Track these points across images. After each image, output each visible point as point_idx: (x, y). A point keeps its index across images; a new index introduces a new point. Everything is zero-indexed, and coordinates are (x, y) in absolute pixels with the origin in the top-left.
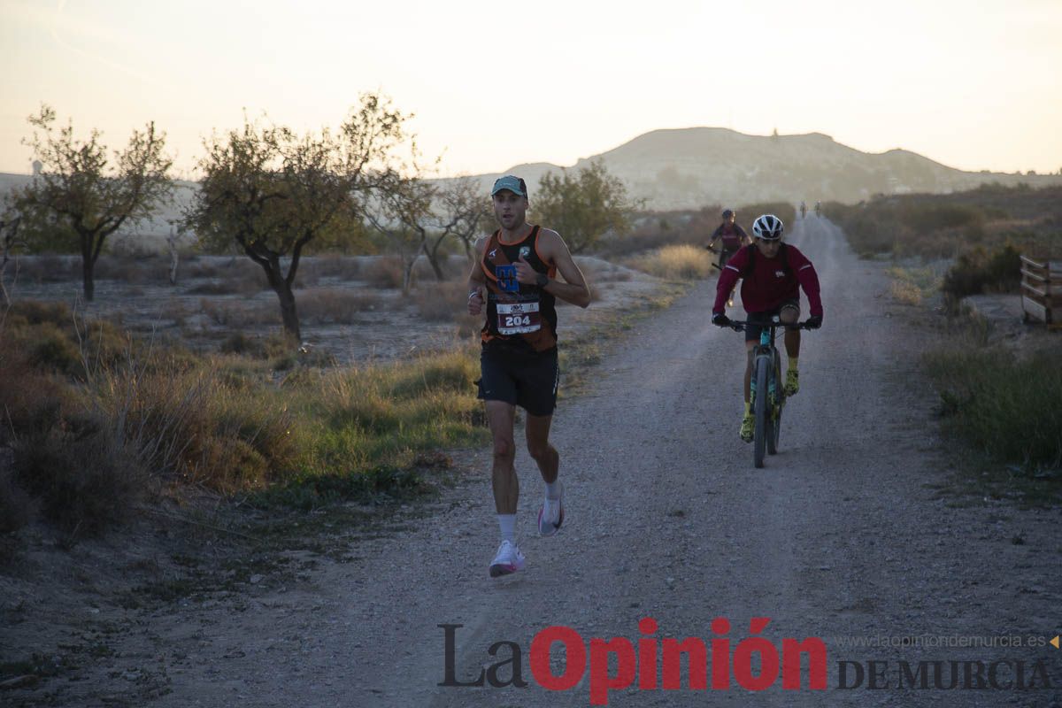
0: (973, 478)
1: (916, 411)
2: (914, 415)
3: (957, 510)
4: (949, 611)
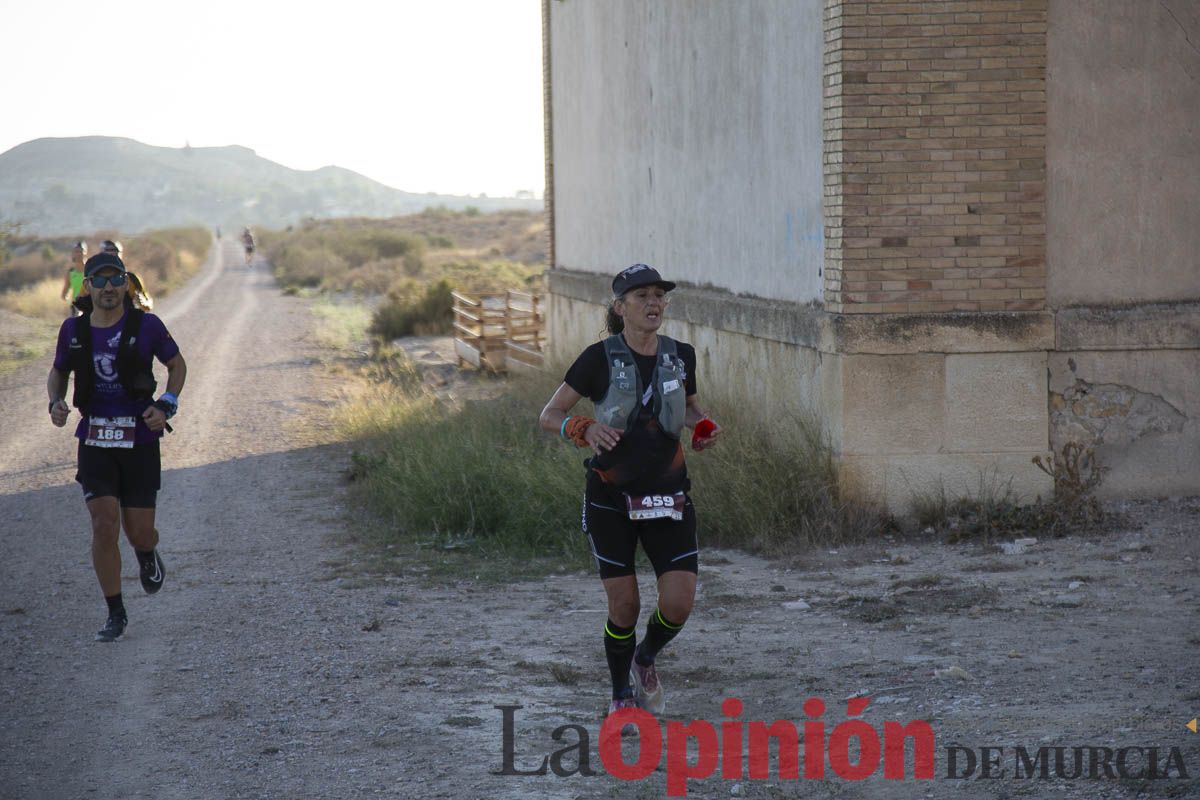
0: (376, 553)
1: (324, 475)
2: (321, 480)
3: (352, 591)
4: (324, 712)
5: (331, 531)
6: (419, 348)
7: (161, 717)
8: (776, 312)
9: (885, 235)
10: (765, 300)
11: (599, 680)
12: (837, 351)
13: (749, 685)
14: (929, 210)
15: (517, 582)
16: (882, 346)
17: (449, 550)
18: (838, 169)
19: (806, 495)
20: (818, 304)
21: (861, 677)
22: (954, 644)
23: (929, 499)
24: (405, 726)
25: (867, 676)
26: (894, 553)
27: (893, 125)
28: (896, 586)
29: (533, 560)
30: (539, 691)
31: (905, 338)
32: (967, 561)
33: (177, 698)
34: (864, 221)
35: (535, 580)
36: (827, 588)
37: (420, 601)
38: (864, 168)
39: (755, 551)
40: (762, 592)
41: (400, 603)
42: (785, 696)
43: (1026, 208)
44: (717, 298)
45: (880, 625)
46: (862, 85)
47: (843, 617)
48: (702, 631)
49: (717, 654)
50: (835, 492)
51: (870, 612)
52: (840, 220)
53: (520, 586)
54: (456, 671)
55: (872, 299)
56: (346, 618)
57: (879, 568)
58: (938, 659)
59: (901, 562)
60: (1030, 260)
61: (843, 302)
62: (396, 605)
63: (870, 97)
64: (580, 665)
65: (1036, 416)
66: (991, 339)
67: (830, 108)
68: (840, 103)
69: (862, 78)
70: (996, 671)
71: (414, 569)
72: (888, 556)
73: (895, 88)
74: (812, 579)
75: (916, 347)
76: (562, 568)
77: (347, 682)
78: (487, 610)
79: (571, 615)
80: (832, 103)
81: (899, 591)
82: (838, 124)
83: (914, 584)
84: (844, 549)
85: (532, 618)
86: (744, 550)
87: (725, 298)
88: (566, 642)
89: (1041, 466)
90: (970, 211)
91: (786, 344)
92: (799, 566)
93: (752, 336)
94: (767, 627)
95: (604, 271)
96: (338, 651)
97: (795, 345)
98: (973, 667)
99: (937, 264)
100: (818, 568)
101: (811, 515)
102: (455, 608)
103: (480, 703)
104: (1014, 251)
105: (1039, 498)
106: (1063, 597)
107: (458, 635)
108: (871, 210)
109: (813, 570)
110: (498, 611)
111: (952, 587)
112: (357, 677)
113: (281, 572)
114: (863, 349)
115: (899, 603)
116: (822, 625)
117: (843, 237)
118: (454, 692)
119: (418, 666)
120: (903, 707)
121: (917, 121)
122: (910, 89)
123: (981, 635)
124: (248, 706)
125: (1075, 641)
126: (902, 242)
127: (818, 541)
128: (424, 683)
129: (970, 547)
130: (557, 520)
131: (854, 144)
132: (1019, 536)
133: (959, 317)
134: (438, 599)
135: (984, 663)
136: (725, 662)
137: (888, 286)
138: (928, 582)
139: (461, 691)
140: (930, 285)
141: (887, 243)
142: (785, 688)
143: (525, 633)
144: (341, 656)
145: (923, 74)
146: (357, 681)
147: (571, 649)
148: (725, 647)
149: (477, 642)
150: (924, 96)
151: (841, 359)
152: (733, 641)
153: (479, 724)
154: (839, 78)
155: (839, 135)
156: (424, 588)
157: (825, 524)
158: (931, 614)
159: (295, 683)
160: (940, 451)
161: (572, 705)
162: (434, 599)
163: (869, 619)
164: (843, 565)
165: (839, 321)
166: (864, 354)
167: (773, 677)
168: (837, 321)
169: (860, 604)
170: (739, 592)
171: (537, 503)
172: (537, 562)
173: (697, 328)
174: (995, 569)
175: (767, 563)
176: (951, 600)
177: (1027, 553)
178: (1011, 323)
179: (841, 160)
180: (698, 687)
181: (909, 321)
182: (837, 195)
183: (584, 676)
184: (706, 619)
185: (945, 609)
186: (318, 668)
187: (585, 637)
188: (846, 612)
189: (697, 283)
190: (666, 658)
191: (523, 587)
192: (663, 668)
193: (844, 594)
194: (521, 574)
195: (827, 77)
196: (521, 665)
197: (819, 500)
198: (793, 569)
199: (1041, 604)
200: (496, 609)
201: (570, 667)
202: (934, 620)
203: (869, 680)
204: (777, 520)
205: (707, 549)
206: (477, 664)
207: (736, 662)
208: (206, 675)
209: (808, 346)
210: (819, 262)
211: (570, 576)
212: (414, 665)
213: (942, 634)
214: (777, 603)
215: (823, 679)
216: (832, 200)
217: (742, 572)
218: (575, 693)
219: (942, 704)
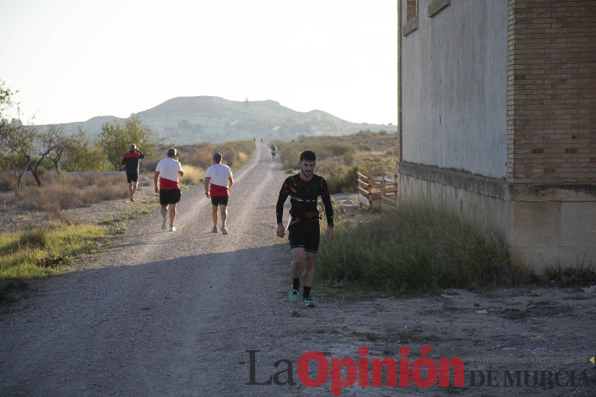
4: (267, 349)
5: (287, 279)
6: (343, 199)
7: (200, 350)
8: (488, 182)
9: (533, 148)
10: (485, 177)
11: (387, 340)
12: (511, 200)
13: (450, 343)
14: (554, 137)
15: (362, 301)
16: (532, 198)
17: (336, 287)
18: (512, 118)
19: (496, 265)
20: (505, 179)
21: (500, 340)
22: (546, 328)
23: (553, 268)
24: (299, 355)
25: (503, 340)
26: (533, 292)
27: (538, 98)
28: (529, 305)
29: (372, 292)
30: (360, 343)
31: (542, 194)
32: (566, 295)
33: (207, 342)
34: (523, 142)
35: (371, 300)
36: (498, 305)
37: (318, 307)
38: (524, 117)
39: (471, 290)
40: (468, 306)
42: (464, 347)
44: (466, 176)
45: (516, 320)
46: (523, 81)
47: (502, 317)
48: (437, 321)
49: (441, 331)
50: (509, 264)
51: (515, 315)
52: (513, 141)
53: (362, 302)
54: (326, 335)
55: (528, 176)
56: (284, 314)
57: (525, 298)
58: (535, 334)
59: (536, 295)
61: (514, 178)
63: (527, 86)
64: (380, 333)
66: (583, 195)
67: (510, 90)
68: (513, 89)
69: (523, 77)
70: (559, 339)
71: (318, 295)
72: (531, 293)
73: (539, 82)
74: (494, 302)
75: (547, 198)
76: (384, 295)
77: (279, 338)
78: (346, 312)
79: (382, 314)
80: (510, 88)
81: (529, 307)
82: (512, 98)
83: (538, 304)
84: (511, 289)
85: (365, 315)
86: (468, 289)
87: (469, 176)
88: (377, 325)
90: (573, 137)
91: (492, 197)
92: (489, 296)
93: (479, 193)
94: (466, 320)
95: (422, 163)
96: (278, 326)
97: (495, 198)
98: (550, 337)
99: (558, 161)
100: (498, 297)
101: (498, 273)
102: (332, 311)
103: (333, 347)
104: (592, 155)
107: (331, 321)
108: (527, 137)
109: (495, 298)
110: (351, 312)
111: (555, 305)
112: (283, 336)
113: (260, 295)
114: (522, 199)
115: (528, 312)
116: (491, 320)
117: (514, 149)
118: (323, 343)
119: (310, 333)
120: (513, 351)
121: (549, 97)
122: (546, 82)
123: (559, 325)
124: (236, 346)
126: (541, 151)
127: (500, 286)
128: (311, 339)
129: (570, 289)
130: (383, 274)
131: (519, 107)
132: (592, 285)
133: (568, 185)
134: (326, 307)
135: (555, 336)
136: (443, 334)
137: (534, 171)
138: (543, 303)
139: (326, 342)
140: (554, 170)
141: (534, 151)
142: (465, 344)
143: (359, 321)
144: (279, 328)
145: (552, 75)
146: (283, 338)
147: (378, 328)
148: (445, 328)
149: (338, 324)
150: (552, 85)
151: (513, 203)
152: (450, 326)
153: (331, 355)
154: (513, 77)
155: (513, 103)
156: (320, 302)
157: (504, 278)
158: (541, 316)
159: (257, 338)
160: (559, 246)
161: (372, 349)
162: (324, 307)
163: (513, 318)
164: (509, 296)
165: (511, 187)
166: (523, 201)
167: (462, 340)
169: (510, 312)
170: (459, 306)
171: (375, 267)
172: (373, 293)
173: (458, 190)
174: (577, 299)
175: (476, 295)
176: (549, 309)
177: (594, 292)
178: (592, 188)
179: (513, 114)
180: (428, 343)
181: (544, 187)
182: (511, 130)
183: (379, 338)
184: (441, 317)
185: (547, 314)
186: (268, 332)
187: (386, 323)
188: (504, 315)
189: (458, 169)
190: (418, 331)
191: (365, 303)
192: (415, 336)
193: (504, 307)
194: (365, 297)
195: (508, 76)
196: (354, 333)
197: (502, 267)
198: (486, 297)
199: (592, 313)
200: (350, 311)
201: (374, 334)
202: (541, 319)
203: (503, 342)
204: (482, 275)
205: (451, 289)
206: (335, 332)
207: (448, 334)
208: (220, 335)
209: (500, 198)
210: (505, 160)
211: (386, 299)
212: (308, 332)
213: (542, 324)
214: (474, 311)
215: (483, 341)
216: (510, 132)
217: (463, 298)
218: (375, 344)
219: (530, 351)
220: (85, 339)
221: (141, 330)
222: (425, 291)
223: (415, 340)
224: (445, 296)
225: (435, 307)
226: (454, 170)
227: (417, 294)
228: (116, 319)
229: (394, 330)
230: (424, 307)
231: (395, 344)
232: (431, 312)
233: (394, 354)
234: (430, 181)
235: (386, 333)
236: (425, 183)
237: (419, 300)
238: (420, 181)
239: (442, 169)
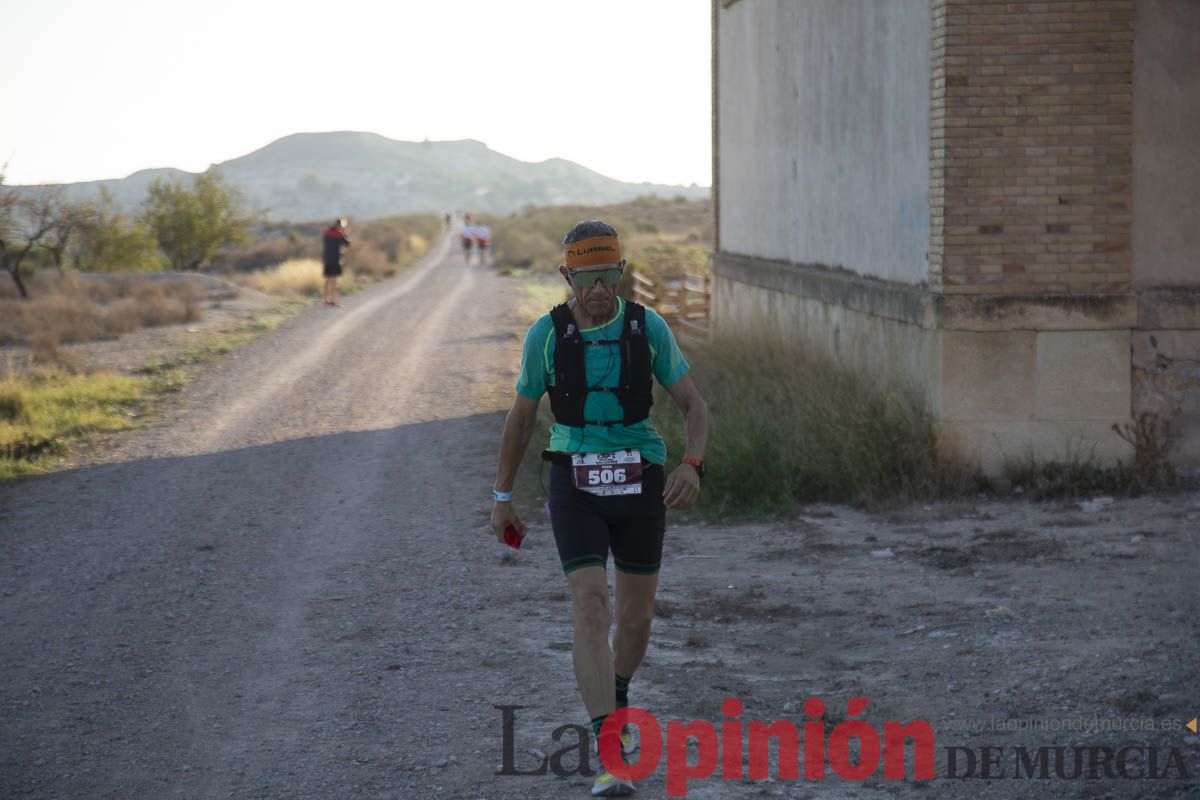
4: (446, 637)
7: (309, 638)
8: (891, 292)
9: (982, 223)
10: (884, 281)
11: (693, 615)
12: (938, 327)
13: (822, 620)
14: (1022, 201)
16: (978, 323)
18: (941, 163)
19: (908, 457)
20: (924, 285)
21: (923, 615)
22: (1013, 588)
23: (1019, 462)
24: (513, 649)
25: (928, 614)
26: (983, 510)
27: (991, 124)
28: (976, 538)
31: (1000, 316)
32: (1047, 517)
33: (325, 621)
34: (962, 210)
36: (914, 539)
38: (965, 162)
39: (860, 506)
40: (856, 542)
41: (535, 547)
42: (851, 631)
43: (1115, 198)
44: (846, 280)
45: (952, 572)
46: (962, 88)
47: (923, 564)
48: (794, 574)
49: (802, 595)
50: (933, 454)
51: (948, 560)
52: (942, 209)
55: (970, 280)
56: (485, 559)
57: (967, 523)
58: (992, 600)
59: (987, 517)
60: (1116, 246)
61: (943, 283)
62: (531, 548)
63: (971, 99)
64: (679, 601)
65: (1120, 387)
66: (1079, 318)
67: (935, 108)
68: (943, 104)
69: (963, 81)
70: (1043, 610)
72: (977, 513)
73: (994, 90)
74: (905, 532)
75: (1009, 324)
76: (685, 519)
77: (472, 612)
80: (937, 103)
81: (976, 543)
82: (941, 122)
83: (992, 536)
84: (938, 505)
86: (852, 505)
87: (852, 279)
88: (672, 582)
89: (1119, 432)
90: (1061, 201)
91: (900, 321)
92: (895, 520)
94: (850, 572)
95: (757, 255)
96: (471, 586)
97: (906, 323)
98: (1023, 608)
99: (1030, 249)
100: (911, 522)
101: (911, 474)
104: (1098, 238)
105: (1120, 463)
106: (1122, 548)
108: (970, 200)
109: (907, 524)
111: (1027, 539)
112: (482, 608)
113: (439, 519)
114: (960, 326)
115: (974, 552)
116: (902, 571)
117: (945, 225)
118: (563, 622)
119: (537, 600)
120: (950, 640)
121: (1013, 121)
122: (1007, 91)
123: (1039, 581)
124: (384, 630)
125: (1122, 588)
126: (997, 229)
127: (916, 499)
128: (538, 614)
129: (1053, 505)
131: (955, 141)
132: (1098, 496)
133: (1049, 298)
135: (1033, 605)
136: (807, 601)
137: (984, 268)
138: (1005, 535)
140: (1023, 268)
141: (984, 230)
142: (853, 624)
144: (473, 590)
145: (1019, 77)
146: (481, 611)
147: (676, 588)
148: (811, 588)
150: (1019, 97)
151: (941, 334)
152: (819, 584)
154: (942, 81)
155: (941, 133)
157: (924, 481)
158: (1001, 562)
159: (427, 612)
160: (1031, 418)
161: (663, 635)
163: (945, 566)
164: (935, 518)
165: (939, 300)
166: (962, 330)
167: (845, 614)
168: (938, 300)
169: (939, 553)
170: (835, 541)
173: (830, 307)
174: (1070, 524)
175: (869, 517)
176: (1016, 548)
177: (1103, 511)
178: (1097, 303)
179: (943, 155)
180: (777, 621)
181: (1003, 301)
182: (939, 187)
183: (677, 611)
184: (801, 564)
185: (1014, 558)
186: (450, 600)
187: (691, 578)
188: (926, 560)
189: (830, 266)
190: (755, 596)
192: (750, 605)
193: (927, 543)
195: (933, 80)
197: (919, 462)
198: (889, 522)
199: (1102, 555)
201: (667, 602)
202: (1002, 568)
203: (929, 618)
204: (881, 478)
205: (819, 504)
207: (816, 601)
208: (354, 605)
209: (916, 323)
210: (926, 247)
211: (691, 527)
212: (534, 599)
213: (1005, 580)
214: (866, 551)
215: (888, 616)
216: (936, 191)
217: (844, 524)
218: (669, 625)
219: (985, 638)
220: (74, 613)
221: (192, 596)
222: (769, 511)
223: (749, 614)
224: (808, 520)
225: (789, 542)
226: (821, 267)
227: (751, 516)
228: (143, 570)
229: (708, 594)
230: (767, 544)
231: (710, 624)
232: (782, 554)
233: (708, 647)
234: (774, 290)
235: (690, 600)
236: (764, 295)
237: (757, 529)
238: (754, 290)
239: (800, 266)
